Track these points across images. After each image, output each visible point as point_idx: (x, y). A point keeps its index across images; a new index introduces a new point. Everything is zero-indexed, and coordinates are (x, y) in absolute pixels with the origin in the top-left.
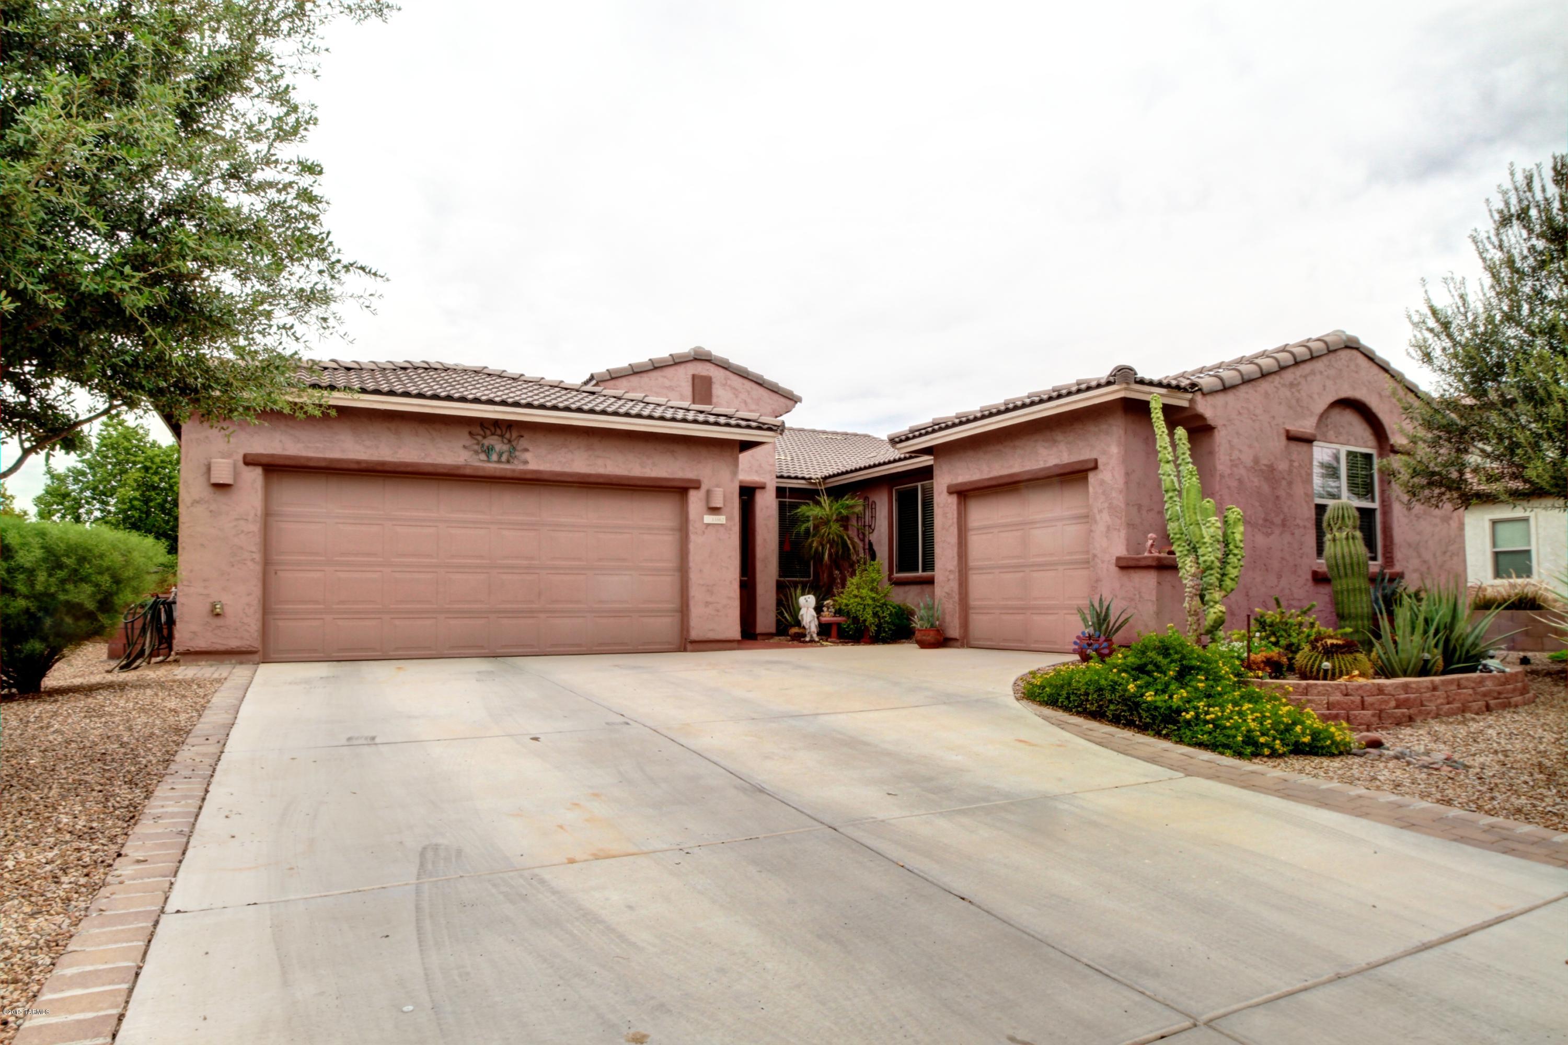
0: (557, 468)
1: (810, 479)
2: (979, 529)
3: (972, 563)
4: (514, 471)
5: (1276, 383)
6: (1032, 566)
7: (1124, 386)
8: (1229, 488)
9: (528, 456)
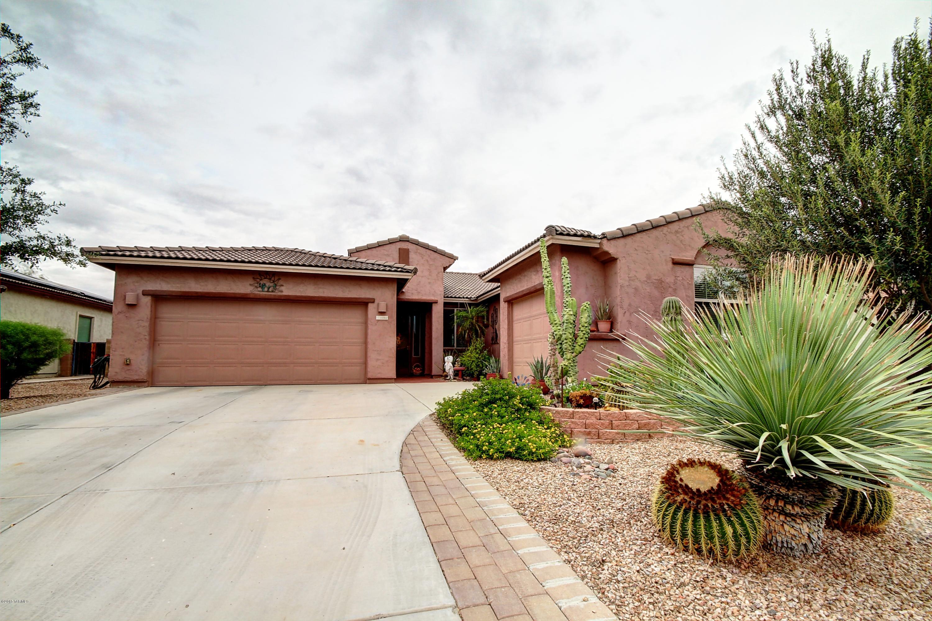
0: (298, 294)
1: (471, 298)
2: (518, 320)
3: (515, 339)
4: (275, 295)
5: (665, 231)
6: (534, 339)
7: (551, 236)
8: (627, 293)
9: (283, 288)
